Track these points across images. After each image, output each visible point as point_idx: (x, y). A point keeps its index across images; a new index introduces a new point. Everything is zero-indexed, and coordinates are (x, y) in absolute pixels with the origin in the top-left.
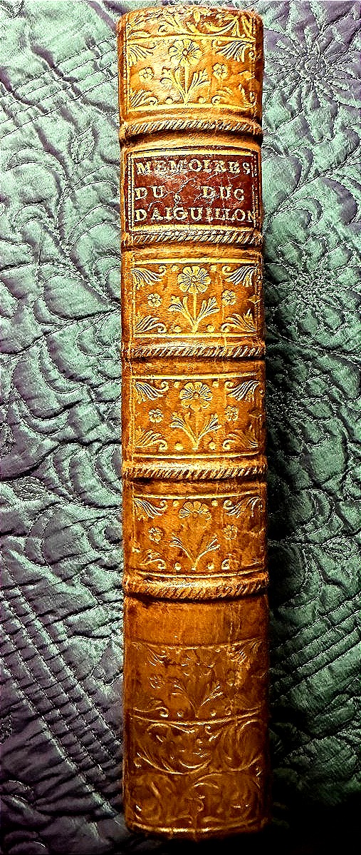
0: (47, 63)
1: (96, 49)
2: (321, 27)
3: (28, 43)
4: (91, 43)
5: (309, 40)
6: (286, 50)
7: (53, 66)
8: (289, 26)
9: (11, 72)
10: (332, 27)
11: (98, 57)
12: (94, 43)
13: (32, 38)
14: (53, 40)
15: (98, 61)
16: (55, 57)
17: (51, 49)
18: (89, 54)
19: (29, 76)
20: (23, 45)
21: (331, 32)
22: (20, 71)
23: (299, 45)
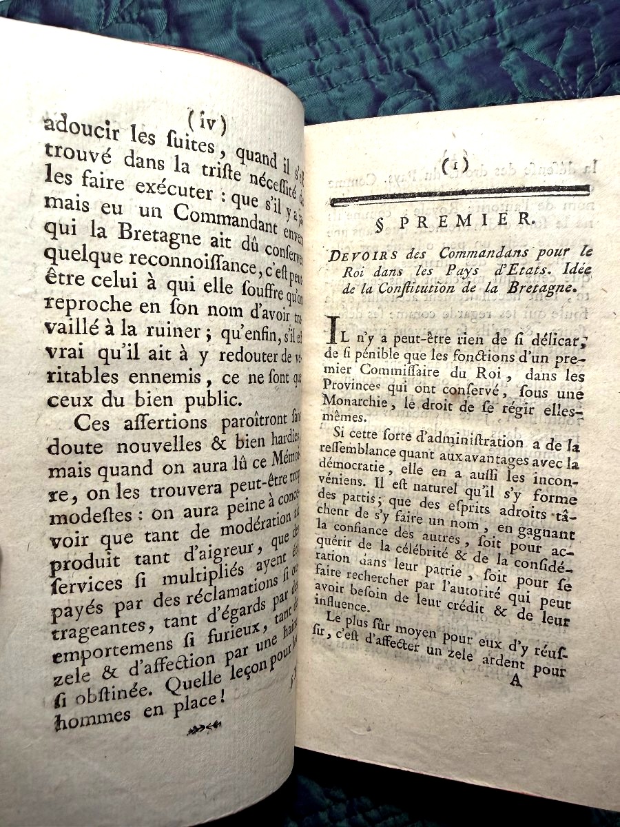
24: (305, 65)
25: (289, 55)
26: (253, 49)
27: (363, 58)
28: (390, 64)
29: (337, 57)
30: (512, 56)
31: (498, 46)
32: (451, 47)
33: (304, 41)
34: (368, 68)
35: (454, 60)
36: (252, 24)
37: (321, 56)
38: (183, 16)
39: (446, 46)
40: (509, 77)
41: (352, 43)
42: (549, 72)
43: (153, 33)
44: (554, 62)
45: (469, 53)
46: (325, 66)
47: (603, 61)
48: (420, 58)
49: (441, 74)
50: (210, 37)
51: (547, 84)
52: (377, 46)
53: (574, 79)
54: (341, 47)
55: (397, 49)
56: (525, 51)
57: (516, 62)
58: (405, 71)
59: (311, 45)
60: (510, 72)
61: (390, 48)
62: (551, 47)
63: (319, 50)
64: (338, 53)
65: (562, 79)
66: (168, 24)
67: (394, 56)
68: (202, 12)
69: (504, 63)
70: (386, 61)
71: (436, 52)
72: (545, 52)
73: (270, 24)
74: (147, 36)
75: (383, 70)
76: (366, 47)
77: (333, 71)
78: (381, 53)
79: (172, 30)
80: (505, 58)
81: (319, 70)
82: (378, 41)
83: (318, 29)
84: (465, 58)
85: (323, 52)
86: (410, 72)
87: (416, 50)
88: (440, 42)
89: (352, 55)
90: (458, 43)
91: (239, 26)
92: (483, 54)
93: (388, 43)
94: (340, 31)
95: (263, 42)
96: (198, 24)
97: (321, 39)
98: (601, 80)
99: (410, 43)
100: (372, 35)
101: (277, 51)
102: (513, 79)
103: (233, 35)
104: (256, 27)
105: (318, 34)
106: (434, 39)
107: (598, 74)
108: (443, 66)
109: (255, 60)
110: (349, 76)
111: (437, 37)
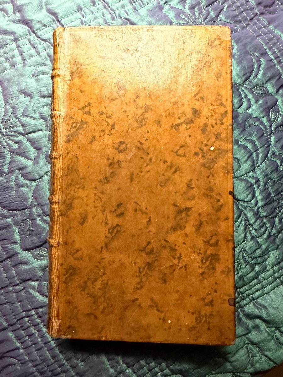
0: (54, 18)
1: (83, 12)
2: (203, 7)
3: (44, 7)
4: (80, 9)
5: (197, 14)
6: (185, 19)
7: (58, 21)
8: (187, 7)
9: (34, 22)
10: (209, 8)
11: (84, 17)
12: (81, 9)
13: (47, 4)
14: (58, 6)
15: (84, 19)
16: (60, 16)
17: (57, 11)
18: (78, 15)
19: (45, 25)
20: (42, 7)
21: (208, 11)
22: (39, 22)
23: (192, 17)
24: (79, 21)
25: (71, 17)
26: (54, 17)
27: (103, 15)
28: (116, 16)
29: (92, 15)
30: (167, 7)
31: (161, 4)
32: (141, 6)
33: (77, 10)
34: (106, 19)
35: (143, 11)
36: (52, 6)
37: (85, 16)
38: (20, 6)
39: (139, 6)
40: (167, 16)
41: (98, 9)
42: (184, 12)
43: (7, 14)
44: (185, 8)
45: (149, 8)
46: (88, 20)
47: (204, 5)
48: (128, 12)
49: (139, 18)
50: (34, 14)
51: (184, 17)
52: (109, 9)
53: (194, 14)
54: (93, 11)
55: (118, 9)
56: (172, 5)
57: (169, 10)
58: (123, 18)
59: (80, 12)
60: (167, 14)
61: (115, 9)
62: (183, 2)
63: (84, 14)
64: (92, 14)
65: (189, 15)
66: (14, 10)
67: (117, 12)
68: (28, 3)
69: (164, 11)
70: (114, 15)
71: (135, 9)
72: (180, 4)
73: (60, 5)
74: (5, 16)
75: (113, 19)
76: (105, 10)
77: (91, 22)
78: (111, 12)
79: (16, 12)
80: (164, 8)
81: (85, 22)
82: (109, 7)
83: (82, 5)
84: (148, 10)
85: (86, 14)
86: (125, 19)
87: (126, 9)
88: (136, 4)
89: (99, 14)
90: (143, 4)
91: (46, 7)
92: (155, 8)
93: (113, 7)
94: (92, 4)
95: (59, 13)
96: (27, 8)
97: (83, 9)
98: (205, 13)
99: (123, 6)
100: (106, 5)
101: (65, 16)
102: (169, 17)
103: (44, 11)
104: (54, 7)
105: (82, 7)
106: (133, 3)
107: (203, 10)
108: (139, 14)
109: (56, 21)
110: (99, 23)
111: (134, 2)
